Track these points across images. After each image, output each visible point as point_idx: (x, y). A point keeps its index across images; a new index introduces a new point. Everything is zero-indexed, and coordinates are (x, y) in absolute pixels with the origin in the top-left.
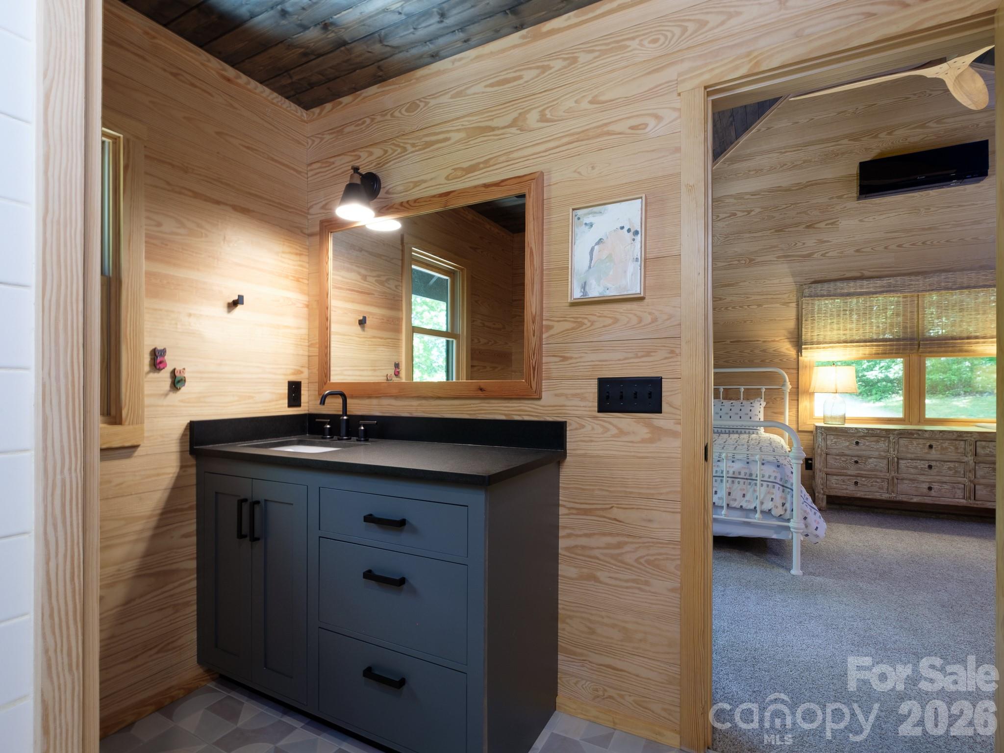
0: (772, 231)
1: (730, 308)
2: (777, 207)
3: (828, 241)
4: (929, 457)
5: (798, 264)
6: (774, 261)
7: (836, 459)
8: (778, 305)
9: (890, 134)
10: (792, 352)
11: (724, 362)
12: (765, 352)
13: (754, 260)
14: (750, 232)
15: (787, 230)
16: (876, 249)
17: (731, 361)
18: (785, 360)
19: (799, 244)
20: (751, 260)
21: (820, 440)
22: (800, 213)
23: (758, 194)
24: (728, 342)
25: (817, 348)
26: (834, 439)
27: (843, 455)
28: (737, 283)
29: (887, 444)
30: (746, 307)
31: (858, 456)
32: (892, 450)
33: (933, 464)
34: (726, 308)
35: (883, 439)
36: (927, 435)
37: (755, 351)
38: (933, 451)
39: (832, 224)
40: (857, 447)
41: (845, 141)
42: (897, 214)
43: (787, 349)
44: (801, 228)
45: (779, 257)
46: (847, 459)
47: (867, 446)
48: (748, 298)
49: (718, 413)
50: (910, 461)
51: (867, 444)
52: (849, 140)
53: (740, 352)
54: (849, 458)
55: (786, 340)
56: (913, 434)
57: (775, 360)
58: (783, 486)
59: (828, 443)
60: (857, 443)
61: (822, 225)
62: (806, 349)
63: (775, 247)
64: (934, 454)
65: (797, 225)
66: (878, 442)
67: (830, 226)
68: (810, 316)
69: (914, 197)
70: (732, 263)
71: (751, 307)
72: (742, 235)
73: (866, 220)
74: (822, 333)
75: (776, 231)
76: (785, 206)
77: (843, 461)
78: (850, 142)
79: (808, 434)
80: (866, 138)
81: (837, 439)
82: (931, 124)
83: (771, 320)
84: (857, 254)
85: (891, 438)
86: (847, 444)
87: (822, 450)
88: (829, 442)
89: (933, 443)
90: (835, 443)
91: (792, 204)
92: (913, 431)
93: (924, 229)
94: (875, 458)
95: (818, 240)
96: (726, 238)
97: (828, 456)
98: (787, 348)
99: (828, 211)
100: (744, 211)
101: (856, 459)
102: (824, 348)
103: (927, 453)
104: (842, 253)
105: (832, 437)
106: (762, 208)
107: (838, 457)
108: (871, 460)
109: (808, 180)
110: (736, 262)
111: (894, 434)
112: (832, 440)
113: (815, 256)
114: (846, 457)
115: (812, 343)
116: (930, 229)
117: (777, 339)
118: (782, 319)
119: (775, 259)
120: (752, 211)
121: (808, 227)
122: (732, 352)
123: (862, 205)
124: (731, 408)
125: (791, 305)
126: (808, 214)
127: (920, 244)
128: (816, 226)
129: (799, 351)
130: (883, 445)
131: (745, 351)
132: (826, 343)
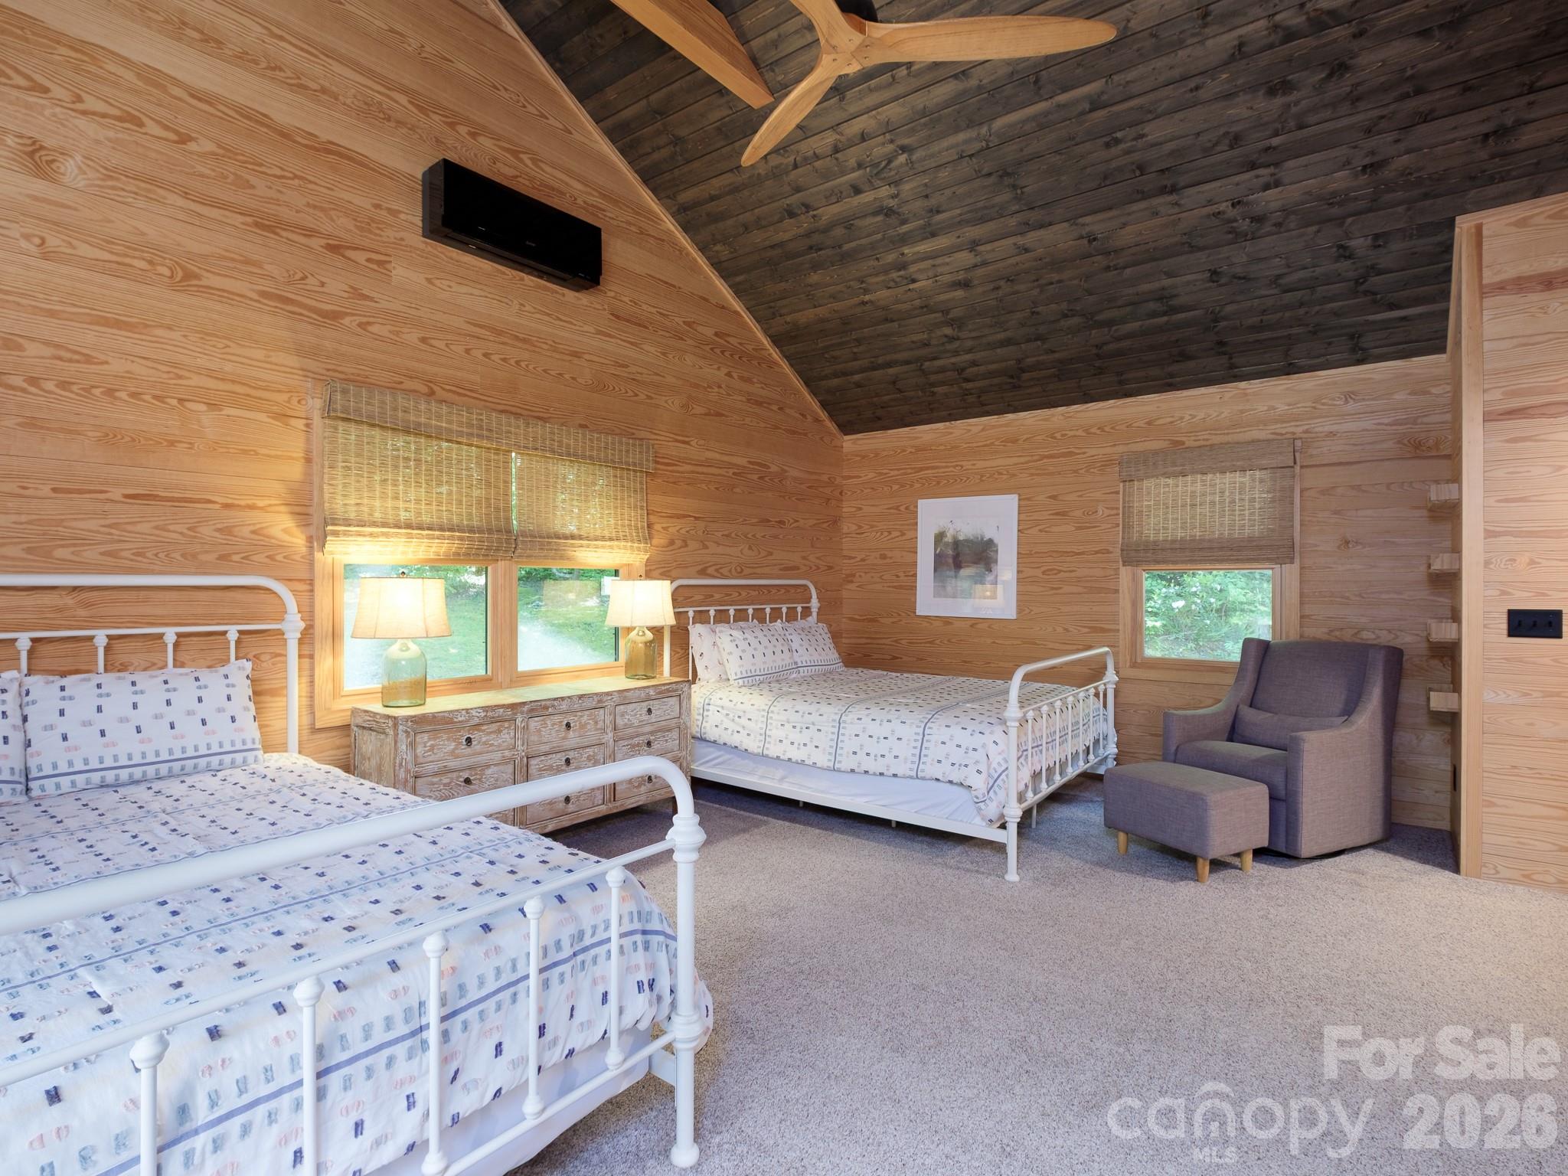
0: (249, 220)
1: (123, 395)
2: (261, 165)
3: (371, 299)
4: (568, 744)
5: (310, 327)
6: (251, 299)
7: (433, 784)
8: (263, 417)
9: (473, 135)
10: (298, 540)
11: (102, 554)
12: (230, 533)
13: (197, 277)
14: (186, 195)
15: (284, 234)
16: (451, 347)
17: (124, 554)
18: (279, 558)
19: (311, 280)
20: (188, 276)
21: (404, 747)
22: (315, 207)
23: (210, 104)
24: (116, 494)
25: (360, 535)
26: (430, 739)
27: (446, 771)
28: (147, 326)
29: (512, 734)
30: (174, 402)
31: (470, 768)
32: (519, 743)
33: (571, 755)
34: (110, 392)
35: (506, 725)
36: (564, 706)
37: (201, 529)
38: (571, 734)
39: (380, 263)
40: (469, 751)
41: (403, 99)
42: (483, 294)
43: (285, 531)
44: (316, 243)
45: (264, 294)
46: (452, 779)
47: (485, 743)
48: (180, 377)
49: (127, 720)
50: (543, 758)
51: (484, 739)
52: (410, 102)
53: (157, 528)
54: (455, 775)
55: (283, 509)
56: (546, 708)
57: (254, 558)
58: (644, 932)
59: (418, 751)
60: (469, 741)
61: (360, 257)
62: (335, 534)
63: (254, 263)
64: (573, 738)
65: (310, 233)
66: (499, 731)
67: (375, 267)
68: (340, 457)
69: (504, 273)
70: (127, 260)
71: (189, 405)
72: (161, 191)
73: (437, 282)
74: (365, 501)
75: (256, 225)
76: (279, 172)
77: (445, 785)
78: (410, 107)
79: (334, 733)
80: (436, 118)
81: (435, 739)
82: (524, 157)
83: (245, 452)
84: (423, 347)
85: (518, 722)
86: (453, 745)
87: (408, 771)
88: (420, 750)
89: (570, 718)
90: (432, 747)
91: (296, 177)
92: (548, 703)
93: (517, 338)
94: (495, 765)
95: (352, 287)
96: (111, 178)
97: (419, 781)
98: (284, 528)
99: (371, 232)
100: (167, 128)
101: (466, 775)
102: (371, 535)
103: (564, 738)
104: (397, 333)
105: (426, 736)
106: (219, 146)
107: (435, 780)
108: (489, 772)
109: (331, 139)
110: (142, 264)
111: (522, 713)
112: (425, 743)
113: (347, 321)
114: (450, 775)
115: (347, 522)
116: (524, 341)
117: (260, 503)
118: (273, 453)
119: (255, 296)
120: (191, 139)
121: (333, 249)
122: (129, 528)
123: (430, 249)
124: (168, 696)
125: (293, 422)
126: (332, 220)
127: (512, 362)
128: (350, 253)
129: (317, 540)
130: (507, 736)
131: (172, 528)
132: (374, 524)
